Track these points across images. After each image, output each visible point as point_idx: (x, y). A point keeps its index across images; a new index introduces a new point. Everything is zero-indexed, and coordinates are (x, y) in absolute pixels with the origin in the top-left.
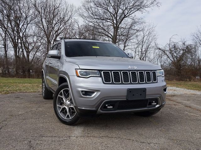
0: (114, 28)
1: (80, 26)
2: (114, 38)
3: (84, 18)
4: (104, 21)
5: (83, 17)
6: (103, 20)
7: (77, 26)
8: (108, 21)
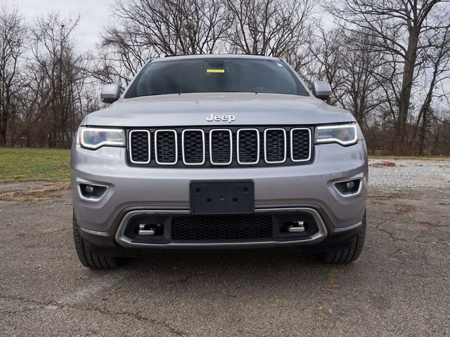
0: (410, 29)
1: (326, 32)
2: (410, 54)
3: (337, 14)
4: (386, 16)
5: (334, 11)
6: (383, 13)
7: (321, 35)
8: (394, 16)
